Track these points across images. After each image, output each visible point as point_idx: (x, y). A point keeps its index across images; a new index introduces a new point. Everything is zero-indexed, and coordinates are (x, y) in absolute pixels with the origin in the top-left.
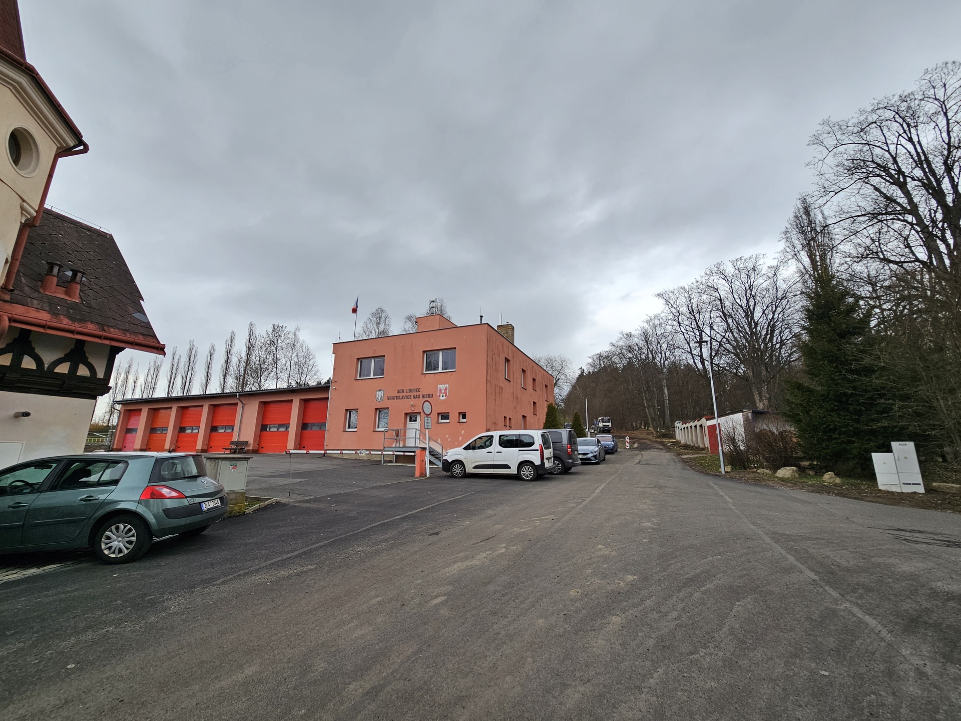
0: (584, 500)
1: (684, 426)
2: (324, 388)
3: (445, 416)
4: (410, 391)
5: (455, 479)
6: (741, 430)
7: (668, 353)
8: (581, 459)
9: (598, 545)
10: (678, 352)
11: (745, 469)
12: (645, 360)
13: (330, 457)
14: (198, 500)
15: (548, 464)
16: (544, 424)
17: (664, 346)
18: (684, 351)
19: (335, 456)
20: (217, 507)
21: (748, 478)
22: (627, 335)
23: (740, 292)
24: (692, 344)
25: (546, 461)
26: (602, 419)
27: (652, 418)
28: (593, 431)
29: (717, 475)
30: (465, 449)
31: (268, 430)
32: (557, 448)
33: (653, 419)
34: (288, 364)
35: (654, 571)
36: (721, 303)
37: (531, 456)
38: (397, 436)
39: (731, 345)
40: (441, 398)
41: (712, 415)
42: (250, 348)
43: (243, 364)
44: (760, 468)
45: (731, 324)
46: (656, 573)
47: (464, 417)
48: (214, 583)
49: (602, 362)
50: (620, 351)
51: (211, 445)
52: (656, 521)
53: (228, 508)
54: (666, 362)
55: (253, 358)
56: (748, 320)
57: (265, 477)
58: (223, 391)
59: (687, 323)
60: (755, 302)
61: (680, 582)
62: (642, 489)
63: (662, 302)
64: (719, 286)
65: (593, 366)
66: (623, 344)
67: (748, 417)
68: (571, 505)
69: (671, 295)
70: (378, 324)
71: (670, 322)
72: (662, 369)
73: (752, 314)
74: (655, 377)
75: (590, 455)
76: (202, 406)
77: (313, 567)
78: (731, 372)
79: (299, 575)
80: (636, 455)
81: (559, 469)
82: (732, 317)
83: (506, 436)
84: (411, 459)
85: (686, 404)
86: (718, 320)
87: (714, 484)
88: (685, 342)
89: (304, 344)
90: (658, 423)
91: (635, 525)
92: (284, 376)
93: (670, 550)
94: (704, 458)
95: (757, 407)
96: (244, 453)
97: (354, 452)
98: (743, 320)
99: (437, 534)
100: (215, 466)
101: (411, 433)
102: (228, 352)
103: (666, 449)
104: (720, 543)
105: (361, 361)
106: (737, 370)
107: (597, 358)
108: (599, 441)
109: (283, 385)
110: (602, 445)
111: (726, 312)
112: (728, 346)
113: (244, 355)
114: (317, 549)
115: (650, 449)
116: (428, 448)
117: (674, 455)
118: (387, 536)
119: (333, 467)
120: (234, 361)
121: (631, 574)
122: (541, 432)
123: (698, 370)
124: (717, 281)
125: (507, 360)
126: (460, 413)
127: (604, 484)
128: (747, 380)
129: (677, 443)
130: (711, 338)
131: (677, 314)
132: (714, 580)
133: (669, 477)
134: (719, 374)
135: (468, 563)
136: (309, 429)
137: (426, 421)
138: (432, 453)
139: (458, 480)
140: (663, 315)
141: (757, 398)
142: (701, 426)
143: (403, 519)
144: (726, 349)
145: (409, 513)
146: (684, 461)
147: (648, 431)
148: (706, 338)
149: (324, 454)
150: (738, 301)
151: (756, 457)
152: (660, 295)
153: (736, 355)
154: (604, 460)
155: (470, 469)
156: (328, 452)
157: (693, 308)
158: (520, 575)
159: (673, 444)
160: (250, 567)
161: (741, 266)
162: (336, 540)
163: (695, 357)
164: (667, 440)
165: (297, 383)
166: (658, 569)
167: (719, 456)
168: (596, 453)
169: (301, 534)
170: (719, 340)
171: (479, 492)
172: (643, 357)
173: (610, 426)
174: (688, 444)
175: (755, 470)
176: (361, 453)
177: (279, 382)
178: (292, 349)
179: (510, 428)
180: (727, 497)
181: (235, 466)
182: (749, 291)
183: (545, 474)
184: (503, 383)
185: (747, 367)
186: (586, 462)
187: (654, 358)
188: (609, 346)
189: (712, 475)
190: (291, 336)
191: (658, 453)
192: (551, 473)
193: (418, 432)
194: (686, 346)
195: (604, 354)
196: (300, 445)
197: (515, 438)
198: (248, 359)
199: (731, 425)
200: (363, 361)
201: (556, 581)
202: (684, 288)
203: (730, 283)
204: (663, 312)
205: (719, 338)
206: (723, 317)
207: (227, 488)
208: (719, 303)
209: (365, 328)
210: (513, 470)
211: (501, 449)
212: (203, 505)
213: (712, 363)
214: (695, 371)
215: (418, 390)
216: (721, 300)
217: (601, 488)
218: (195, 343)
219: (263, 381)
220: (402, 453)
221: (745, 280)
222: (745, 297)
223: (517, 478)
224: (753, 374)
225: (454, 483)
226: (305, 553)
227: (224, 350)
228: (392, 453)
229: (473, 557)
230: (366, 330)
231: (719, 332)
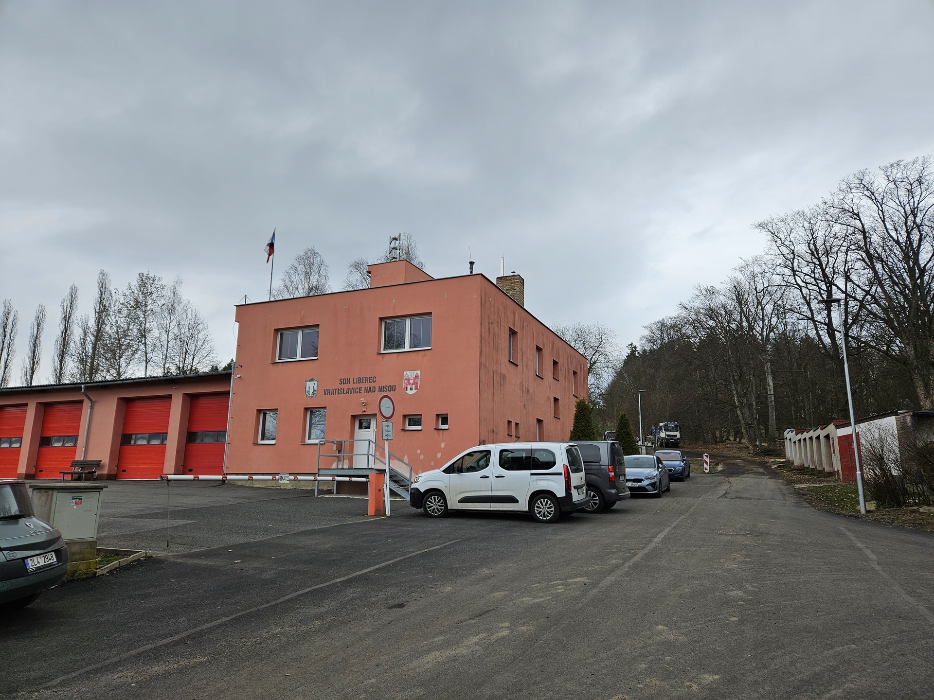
0: (635, 554)
1: (799, 436)
2: (221, 376)
3: (415, 420)
4: (360, 380)
5: (431, 520)
6: (893, 444)
7: (774, 320)
8: (630, 488)
9: (657, 625)
10: (791, 318)
11: (900, 507)
12: (737, 331)
13: (233, 485)
14: (20, 554)
15: (576, 497)
16: (572, 432)
17: (769, 308)
18: (801, 317)
19: (240, 483)
20: (51, 565)
21: (903, 521)
22: (707, 290)
23: (896, 219)
24: (815, 305)
25: (574, 492)
26: (665, 426)
27: (747, 424)
28: (650, 444)
29: (852, 516)
30: (446, 471)
31: (132, 442)
32: (591, 471)
33: (749, 426)
34: (164, 338)
35: (748, 667)
36: (865, 238)
37: (550, 483)
38: (340, 452)
39: (879, 305)
40: (409, 392)
41: (846, 419)
42: (102, 312)
43: (91, 338)
44: (923, 504)
45: (880, 271)
46: (750, 671)
47: (445, 421)
48: (49, 684)
49: (665, 335)
50: (695, 317)
51: (44, 467)
52: (751, 588)
53: (69, 566)
54: (772, 334)
55: (108, 328)
56: (908, 265)
57: (128, 517)
58: (60, 381)
59: (806, 270)
60: (921, 235)
61: (789, 686)
62: (729, 538)
63: (765, 236)
64: (862, 210)
65: (651, 340)
66: (701, 306)
67: (905, 423)
68: (614, 561)
69: (781, 224)
70: (308, 275)
71: (778, 269)
72: (764, 346)
73: (917, 254)
74: (752, 359)
75: (645, 483)
76: (26, 405)
77: (203, 659)
78: (879, 350)
79: (181, 671)
80: (720, 483)
81: (595, 504)
82: (882, 261)
83: (511, 451)
84: (362, 488)
85: (803, 401)
86: (859, 265)
87: (849, 530)
88: (803, 301)
89: (189, 306)
90: (757, 432)
91: (717, 594)
92: (157, 357)
93: (774, 635)
94: (832, 489)
95: (920, 407)
96: (94, 480)
97: (270, 477)
98: (900, 265)
99: (401, 606)
100: (47, 500)
101: (361, 448)
102: (67, 319)
103: (768, 474)
104: (855, 624)
105: (282, 335)
106: (888, 347)
107: (658, 329)
108: (659, 461)
109: (156, 372)
110: (664, 467)
111: (872, 251)
112: (875, 308)
113: (92, 323)
114: (210, 630)
115: (743, 473)
116: (387, 470)
117: (782, 484)
118: (322, 610)
119: (238, 501)
120: (77, 333)
121: (709, 672)
122: (566, 445)
123: (824, 346)
124: (857, 201)
125: (513, 333)
126: (438, 415)
127: (668, 530)
128: (904, 364)
129: (788, 464)
130: (847, 295)
131: (791, 256)
132: (844, 683)
133: (774, 518)
134: (857, 353)
135: (451, 652)
136: (198, 441)
137: (385, 428)
138: (395, 478)
139: (437, 520)
140: (768, 257)
141: (921, 392)
142: (827, 437)
143: (348, 583)
144: (871, 312)
145: (357, 573)
146: (799, 493)
147: (741, 446)
148: (837, 295)
149: (223, 481)
150: (893, 234)
151: (917, 487)
152: (762, 226)
153: (888, 322)
154: (668, 490)
155: (453, 503)
156: (229, 477)
157: (818, 246)
158: (533, 672)
159: (782, 466)
160: (104, 660)
161: (899, 175)
162: (242, 616)
163: (819, 325)
164: (770, 460)
165: (179, 368)
166: (754, 665)
167: (857, 486)
168: (655, 480)
169: (185, 606)
170: (859, 296)
171: (468, 539)
172: (733, 326)
173: (678, 436)
174: (806, 465)
175: (915, 508)
176: (281, 478)
177: (149, 368)
178: (170, 314)
179: (518, 439)
180: (868, 552)
181: (79, 501)
182: (911, 218)
183: (572, 513)
184: (505, 368)
185: (907, 342)
186: (638, 493)
187: (751, 328)
188: (677, 308)
189: (845, 516)
190: (168, 293)
191: (756, 480)
192: (583, 511)
193: (372, 446)
194: (805, 308)
195: (669, 322)
196: (183, 467)
197: (524, 455)
198: (99, 330)
199: (877, 436)
200: (285, 333)
201: (589, 681)
202: (803, 214)
203: (879, 204)
204: (767, 253)
205: (860, 294)
206: (866, 259)
207: (67, 535)
208: (861, 237)
209: (287, 281)
210: (523, 505)
211: (503, 472)
212: (29, 561)
213: (846, 335)
214: (819, 348)
215: (372, 379)
216: (864, 232)
217: (661, 536)
218: (12, 305)
219: (123, 364)
220: (347, 479)
221: (904, 198)
222: (904, 227)
223: (528, 517)
224: (915, 352)
225: (428, 526)
226: (191, 637)
227: (59, 316)
228: (331, 478)
229: (458, 643)
230: (289, 284)
231: (861, 284)
